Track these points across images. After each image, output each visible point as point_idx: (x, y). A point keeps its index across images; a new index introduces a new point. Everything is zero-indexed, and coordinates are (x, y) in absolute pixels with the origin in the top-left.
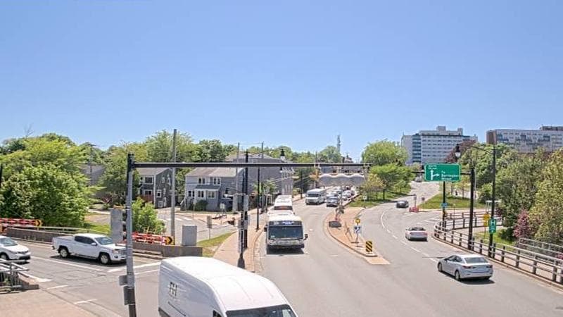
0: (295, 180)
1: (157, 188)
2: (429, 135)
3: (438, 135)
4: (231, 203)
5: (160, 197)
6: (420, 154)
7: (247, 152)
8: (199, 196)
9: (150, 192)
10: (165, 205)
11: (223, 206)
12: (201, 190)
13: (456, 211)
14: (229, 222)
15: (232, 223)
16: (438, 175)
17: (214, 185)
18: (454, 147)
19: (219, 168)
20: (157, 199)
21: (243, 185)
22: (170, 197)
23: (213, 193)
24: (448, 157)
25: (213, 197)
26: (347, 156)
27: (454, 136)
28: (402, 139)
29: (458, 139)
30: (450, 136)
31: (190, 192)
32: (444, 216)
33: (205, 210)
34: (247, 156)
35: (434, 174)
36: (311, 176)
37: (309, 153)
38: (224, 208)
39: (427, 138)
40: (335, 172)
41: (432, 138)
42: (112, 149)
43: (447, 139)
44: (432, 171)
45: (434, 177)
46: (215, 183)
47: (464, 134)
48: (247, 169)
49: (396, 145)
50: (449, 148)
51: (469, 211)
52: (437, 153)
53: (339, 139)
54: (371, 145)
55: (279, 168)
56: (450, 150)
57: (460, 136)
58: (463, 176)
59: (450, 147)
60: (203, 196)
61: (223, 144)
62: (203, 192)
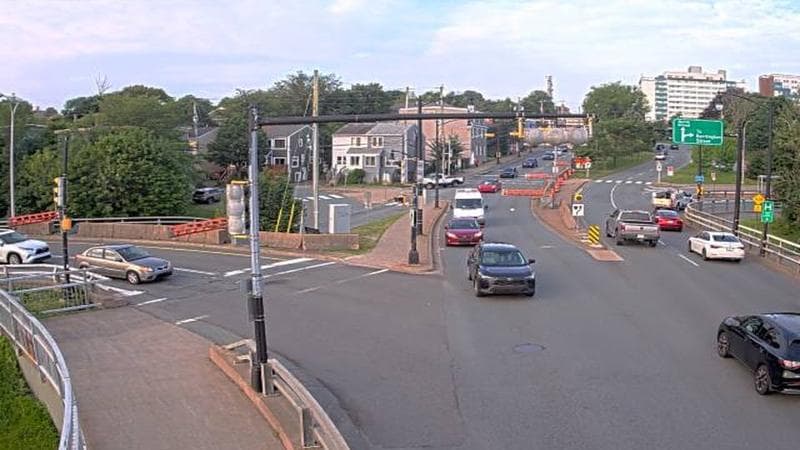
0: (489, 138)
1: (292, 155)
2: (678, 79)
3: (691, 79)
4: (399, 172)
5: (297, 166)
6: (666, 105)
7: (420, 99)
8: (352, 163)
9: (282, 161)
10: (304, 178)
11: (387, 177)
12: (355, 155)
13: (717, 187)
14: (396, 200)
15: (401, 200)
16: (691, 135)
17: (373, 147)
18: (714, 96)
19: (379, 124)
20: (294, 170)
21: (416, 147)
22: (311, 166)
23: (373, 158)
24: (706, 109)
25: (373, 163)
26: (563, 105)
27: (712, 81)
28: (640, 83)
29: (718, 85)
30: (707, 80)
31: (339, 158)
32: (699, 194)
33: (361, 182)
34: (420, 106)
35: (686, 133)
36: (511, 134)
37: (508, 101)
38: (388, 179)
39: (676, 83)
40: (546, 126)
41: (683, 83)
42: (225, 102)
43: (704, 84)
44: (683, 129)
45: (687, 139)
46: (375, 144)
47: (728, 79)
48: (420, 124)
49: (632, 91)
50: (707, 98)
51: (734, 187)
52: (689, 104)
53: (550, 81)
54: (596, 90)
55: (466, 121)
56: (707, 101)
57: (721, 81)
58: (727, 138)
59: (708, 96)
60: (357, 163)
61: (385, 89)
62: (358, 158)
